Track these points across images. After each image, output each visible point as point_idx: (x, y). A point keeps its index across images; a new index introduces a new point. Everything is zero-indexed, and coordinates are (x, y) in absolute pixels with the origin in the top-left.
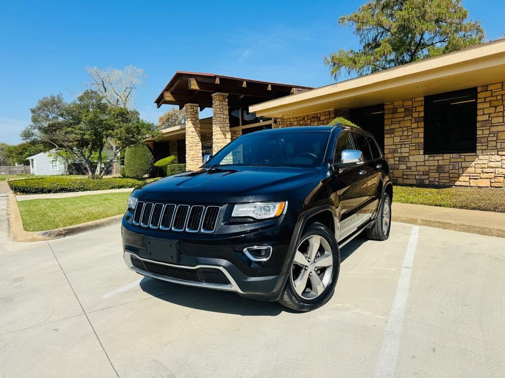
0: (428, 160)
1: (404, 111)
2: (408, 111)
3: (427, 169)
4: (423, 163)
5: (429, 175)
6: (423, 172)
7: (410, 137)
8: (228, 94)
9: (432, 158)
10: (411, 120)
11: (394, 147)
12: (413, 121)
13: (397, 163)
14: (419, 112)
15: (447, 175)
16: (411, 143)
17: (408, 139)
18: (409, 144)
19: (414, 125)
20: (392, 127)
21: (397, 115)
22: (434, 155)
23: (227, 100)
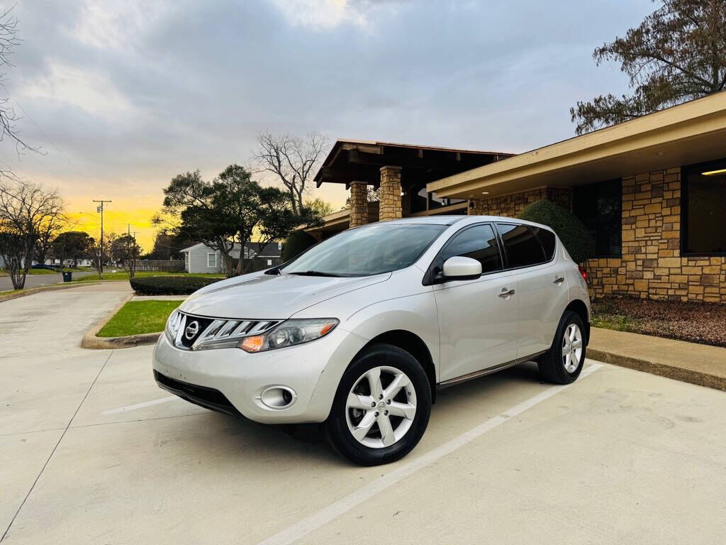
0: (688, 266)
1: (649, 189)
2: (658, 190)
3: (684, 279)
4: (679, 271)
5: (687, 289)
6: (679, 284)
7: (659, 230)
8: (401, 168)
9: (691, 263)
10: (661, 203)
11: (636, 244)
12: (665, 205)
13: (640, 268)
14: (673, 191)
15: (716, 290)
16: (661, 239)
17: (656, 232)
18: (658, 240)
19: (666, 211)
20: (633, 213)
21: (640, 196)
22: (696, 258)
23: (399, 176)
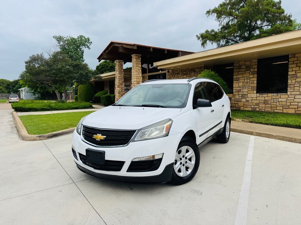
0: (259, 97)
1: (245, 67)
2: (248, 68)
3: (258, 102)
4: (256, 99)
5: (259, 105)
6: (256, 103)
7: (248, 83)
8: (141, 55)
9: (261, 96)
10: (249, 73)
11: (239, 88)
12: (251, 74)
13: (241, 98)
14: (254, 68)
15: (270, 106)
16: (249, 87)
17: (247, 84)
18: (248, 87)
19: (251, 76)
20: (238, 76)
21: (241, 70)
22: (262, 94)
23: (140, 59)
